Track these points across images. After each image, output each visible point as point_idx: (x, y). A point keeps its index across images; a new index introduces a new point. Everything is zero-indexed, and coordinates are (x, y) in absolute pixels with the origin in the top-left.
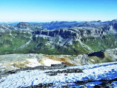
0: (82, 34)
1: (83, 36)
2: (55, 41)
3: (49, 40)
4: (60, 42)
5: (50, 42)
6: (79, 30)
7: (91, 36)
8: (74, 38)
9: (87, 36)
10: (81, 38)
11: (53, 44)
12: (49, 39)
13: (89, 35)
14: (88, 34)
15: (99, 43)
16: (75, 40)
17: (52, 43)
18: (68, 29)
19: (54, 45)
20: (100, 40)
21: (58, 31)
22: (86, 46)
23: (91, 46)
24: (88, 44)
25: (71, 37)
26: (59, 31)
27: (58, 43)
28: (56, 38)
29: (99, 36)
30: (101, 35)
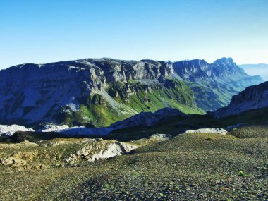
1: (114, 79)
6: (97, 64)
7: (137, 81)
8: (85, 87)
9: (126, 81)
10: (106, 85)
13: (131, 78)
14: (127, 74)
15: (162, 99)
20: (162, 92)
22: (130, 111)
29: (156, 81)
30: (160, 79)
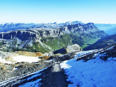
0: (41, 35)
1: (43, 36)
2: (13, 43)
3: (5, 44)
4: (19, 45)
5: (7, 45)
6: (39, 31)
7: (50, 36)
8: (34, 39)
9: (47, 37)
10: (40, 38)
11: (10, 48)
12: (5, 42)
14: (47, 34)
15: (58, 42)
16: (35, 41)
17: (8, 46)
18: (26, 30)
19: (12, 49)
20: (58, 40)
21: (15, 32)
22: (46, 46)
23: (51, 46)
24: (48, 44)
25: (31, 38)
26: (17, 32)
27: (17, 46)
28: (13, 40)
29: (57, 36)
30: (58, 35)
